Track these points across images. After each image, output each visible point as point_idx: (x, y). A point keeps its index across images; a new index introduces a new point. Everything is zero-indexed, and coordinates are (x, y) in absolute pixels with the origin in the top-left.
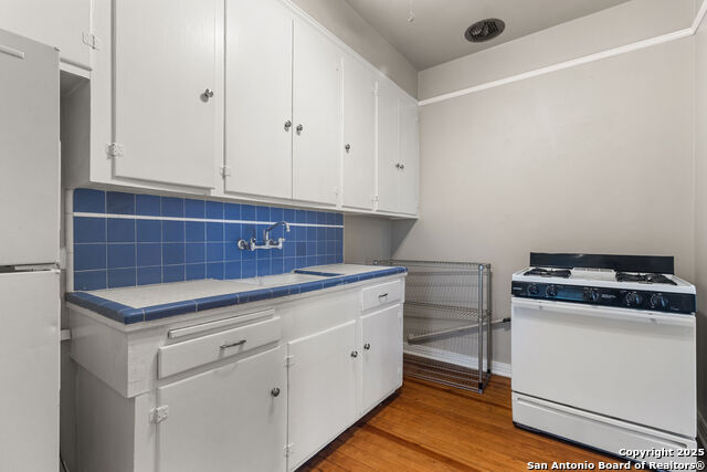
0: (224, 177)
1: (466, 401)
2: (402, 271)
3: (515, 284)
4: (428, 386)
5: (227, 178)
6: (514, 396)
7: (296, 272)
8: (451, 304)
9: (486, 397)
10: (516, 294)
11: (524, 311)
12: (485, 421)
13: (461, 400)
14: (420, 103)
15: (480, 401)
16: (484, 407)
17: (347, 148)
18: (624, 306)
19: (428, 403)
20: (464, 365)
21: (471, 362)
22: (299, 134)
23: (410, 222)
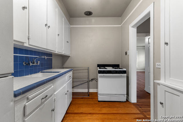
0: (29, 39)
1: (87, 100)
2: (72, 70)
3: (99, 71)
4: (78, 98)
5: (30, 39)
6: (99, 95)
7: (41, 72)
8: (82, 77)
9: (90, 97)
10: (99, 73)
11: (101, 77)
12: (93, 102)
13: (86, 100)
14: (71, 26)
15: (89, 99)
16: (91, 100)
17: (58, 35)
18: (117, 73)
19: (79, 102)
20: (82, 92)
21: (86, 91)
22: (48, 28)
23: (68, 57)
